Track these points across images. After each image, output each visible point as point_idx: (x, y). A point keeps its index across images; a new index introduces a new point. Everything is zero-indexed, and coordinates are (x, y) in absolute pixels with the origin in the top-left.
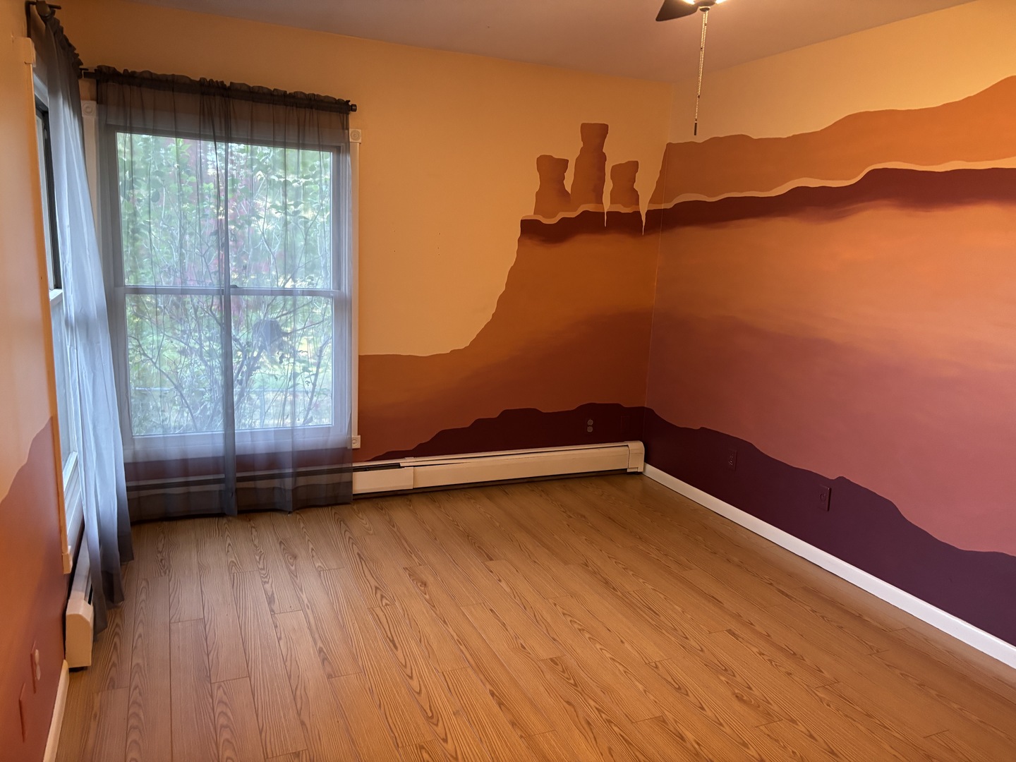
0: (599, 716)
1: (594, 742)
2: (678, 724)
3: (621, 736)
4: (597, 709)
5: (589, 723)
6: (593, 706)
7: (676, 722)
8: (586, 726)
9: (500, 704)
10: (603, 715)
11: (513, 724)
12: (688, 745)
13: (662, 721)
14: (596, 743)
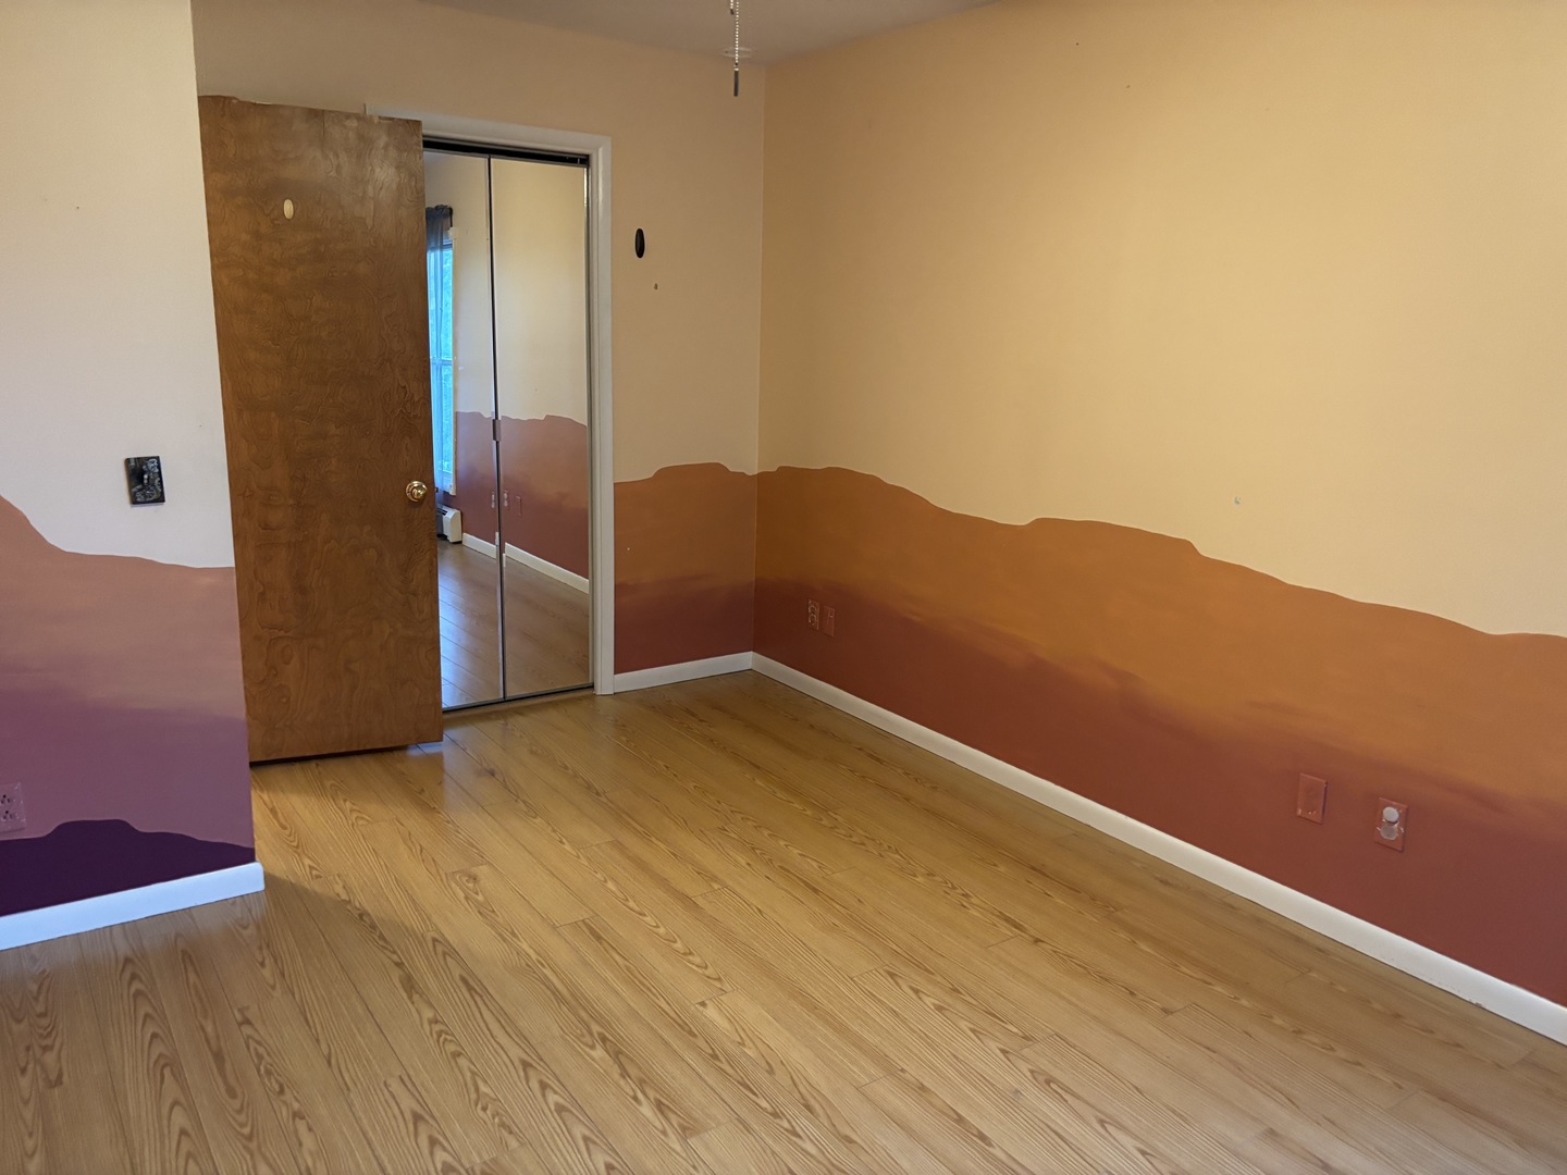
0: (794, 1124)
1: (795, 1077)
2: (660, 1127)
3: (755, 1094)
4: (799, 1136)
5: (808, 1107)
6: (808, 1141)
7: (664, 1133)
8: (812, 1102)
9: (960, 1120)
10: (786, 1125)
11: (923, 1088)
12: (652, 1094)
13: (687, 1130)
14: (792, 1077)
